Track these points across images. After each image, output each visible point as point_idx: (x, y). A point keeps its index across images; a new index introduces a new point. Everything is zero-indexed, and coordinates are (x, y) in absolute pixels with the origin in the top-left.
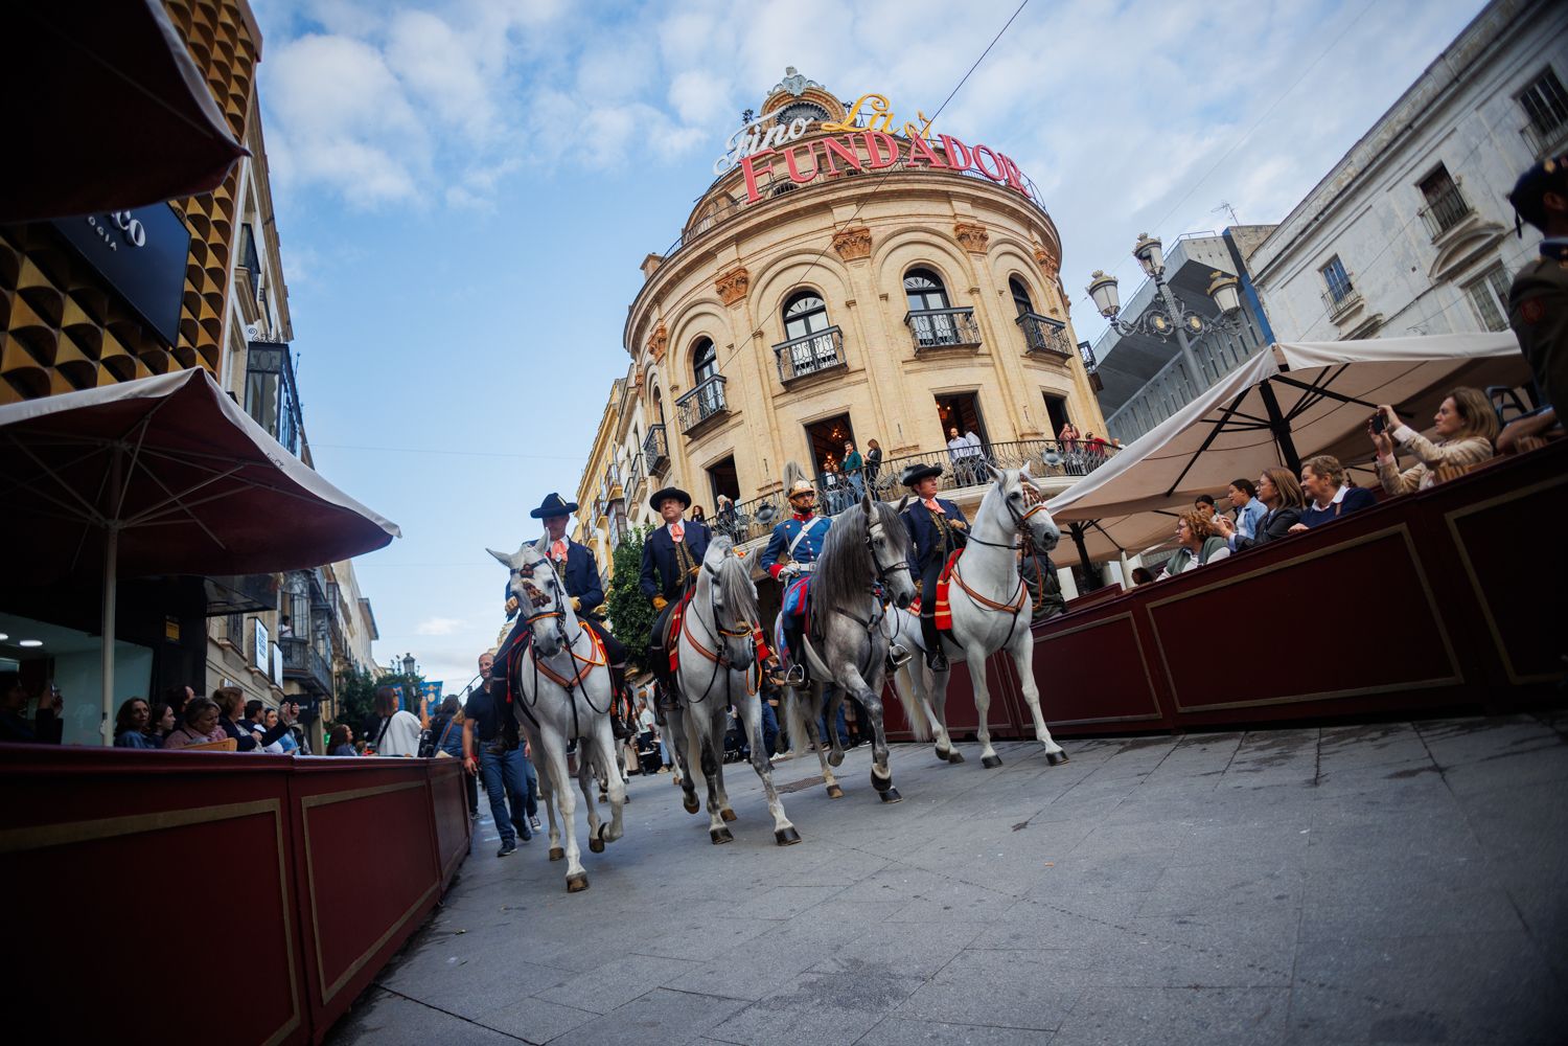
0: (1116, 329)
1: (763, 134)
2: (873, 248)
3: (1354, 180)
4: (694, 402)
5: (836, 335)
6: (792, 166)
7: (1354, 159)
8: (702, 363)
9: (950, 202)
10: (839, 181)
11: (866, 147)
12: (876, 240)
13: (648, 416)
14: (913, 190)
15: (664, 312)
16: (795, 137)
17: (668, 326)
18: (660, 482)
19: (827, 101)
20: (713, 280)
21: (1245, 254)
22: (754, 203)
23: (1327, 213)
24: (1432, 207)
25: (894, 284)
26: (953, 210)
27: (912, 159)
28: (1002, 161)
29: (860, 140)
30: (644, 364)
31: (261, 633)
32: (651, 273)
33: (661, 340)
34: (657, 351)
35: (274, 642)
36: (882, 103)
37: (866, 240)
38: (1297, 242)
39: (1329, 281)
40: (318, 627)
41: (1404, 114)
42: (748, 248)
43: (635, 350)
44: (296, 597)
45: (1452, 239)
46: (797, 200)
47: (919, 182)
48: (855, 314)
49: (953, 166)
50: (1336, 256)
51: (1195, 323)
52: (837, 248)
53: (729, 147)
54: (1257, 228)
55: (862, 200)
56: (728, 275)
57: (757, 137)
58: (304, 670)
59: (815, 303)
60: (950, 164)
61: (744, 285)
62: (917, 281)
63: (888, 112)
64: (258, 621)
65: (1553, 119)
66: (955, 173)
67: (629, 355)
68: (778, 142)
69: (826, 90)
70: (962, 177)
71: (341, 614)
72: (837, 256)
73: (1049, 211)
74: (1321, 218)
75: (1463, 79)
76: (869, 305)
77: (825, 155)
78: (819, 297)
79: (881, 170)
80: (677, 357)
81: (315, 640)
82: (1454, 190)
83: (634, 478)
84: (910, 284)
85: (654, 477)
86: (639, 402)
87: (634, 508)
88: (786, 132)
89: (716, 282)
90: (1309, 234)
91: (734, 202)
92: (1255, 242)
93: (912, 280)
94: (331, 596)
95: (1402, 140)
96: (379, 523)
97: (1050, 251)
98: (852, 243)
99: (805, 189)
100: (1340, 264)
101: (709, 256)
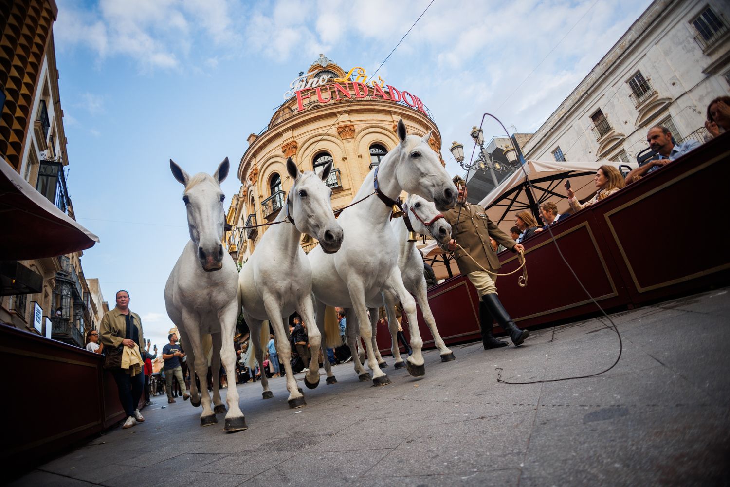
0: (463, 167)
1: (307, 82)
2: (356, 134)
3: (565, 115)
4: (270, 203)
5: (337, 173)
6: (319, 96)
7: (565, 106)
8: (274, 186)
9: (391, 115)
10: (341, 103)
11: (354, 90)
12: (357, 130)
13: (248, 211)
14: (375, 109)
15: (257, 161)
16: (322, 84)
17: (259, 168)
18: (253, 242)
19: (338, 70)
20: (281, 147)
21: (521, 146)
22: (301, 111)
23: (554, 128)
24: (596, 126)
25: (365, 151)
26: (393, 119)
27: (374, 95)
28: (414, 98)
29: (351, 86)
30: (247, 186)
31: (38, 310)
32: (252, 142)
33: (255, 174)
34: (253, 179)
35: (47, 317)
36: (362, 71)
37: (352, 130)
38: (543, 140)
39: (556, 157)
40: (77, 313)
41: (584, 88)
42: (297, 132)
43: (243, 179)
44: (64, 297)
45: (605, 140)
46: (321, 111)
47: (377, 105)
48: (346, 164)
49: (393, 99)
50: (558, 147)
51: (498, 166)
52: (339, 133)
53: (291, 87)
54: (526, 135)
55: (351, 112)
56: (288, 144)
57: (304, 83)
58: (67, 335)
59: (328, 158)
60: (391, 98)
61: (295, 149)
62: (375, 150)
63: (365, 76)
64: (36, 303)
65: (641, 92)
66: (394, 103)
67: (240, 182)
68: (314, 86)
69: (338, 65)
70: (397, 104)
71: (91, 309)
72: (339, 137)
73: (436, 122)
74: (552, 130)
75: (607, 74)
76: (353, 159)
77: (334, 91)
78: (331, 156)
79: (360, 99)
80: (263, 182)
81: (75, 320)
82: (605, 119)
83: (241, 241)
84: (372, 151)
85: (250, 240)
86: (244, 204)
87: (241, 255)
88: (318, 81)
89: (282, 147)
90: (547, 137)
91: (292, 111)
92: (525, 141)
93: (373, 149)
94: (86, 299)
95: (583, 98)
96: (86, 233)
97: (436, 139)
98: (346, 131)
99: (325, 106)
100: (560, 150)
101: (279, 135)
